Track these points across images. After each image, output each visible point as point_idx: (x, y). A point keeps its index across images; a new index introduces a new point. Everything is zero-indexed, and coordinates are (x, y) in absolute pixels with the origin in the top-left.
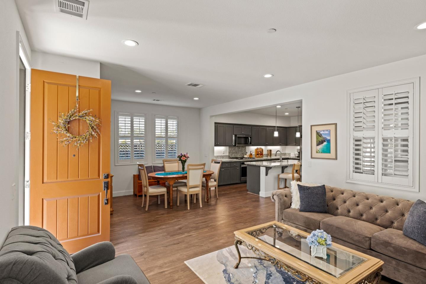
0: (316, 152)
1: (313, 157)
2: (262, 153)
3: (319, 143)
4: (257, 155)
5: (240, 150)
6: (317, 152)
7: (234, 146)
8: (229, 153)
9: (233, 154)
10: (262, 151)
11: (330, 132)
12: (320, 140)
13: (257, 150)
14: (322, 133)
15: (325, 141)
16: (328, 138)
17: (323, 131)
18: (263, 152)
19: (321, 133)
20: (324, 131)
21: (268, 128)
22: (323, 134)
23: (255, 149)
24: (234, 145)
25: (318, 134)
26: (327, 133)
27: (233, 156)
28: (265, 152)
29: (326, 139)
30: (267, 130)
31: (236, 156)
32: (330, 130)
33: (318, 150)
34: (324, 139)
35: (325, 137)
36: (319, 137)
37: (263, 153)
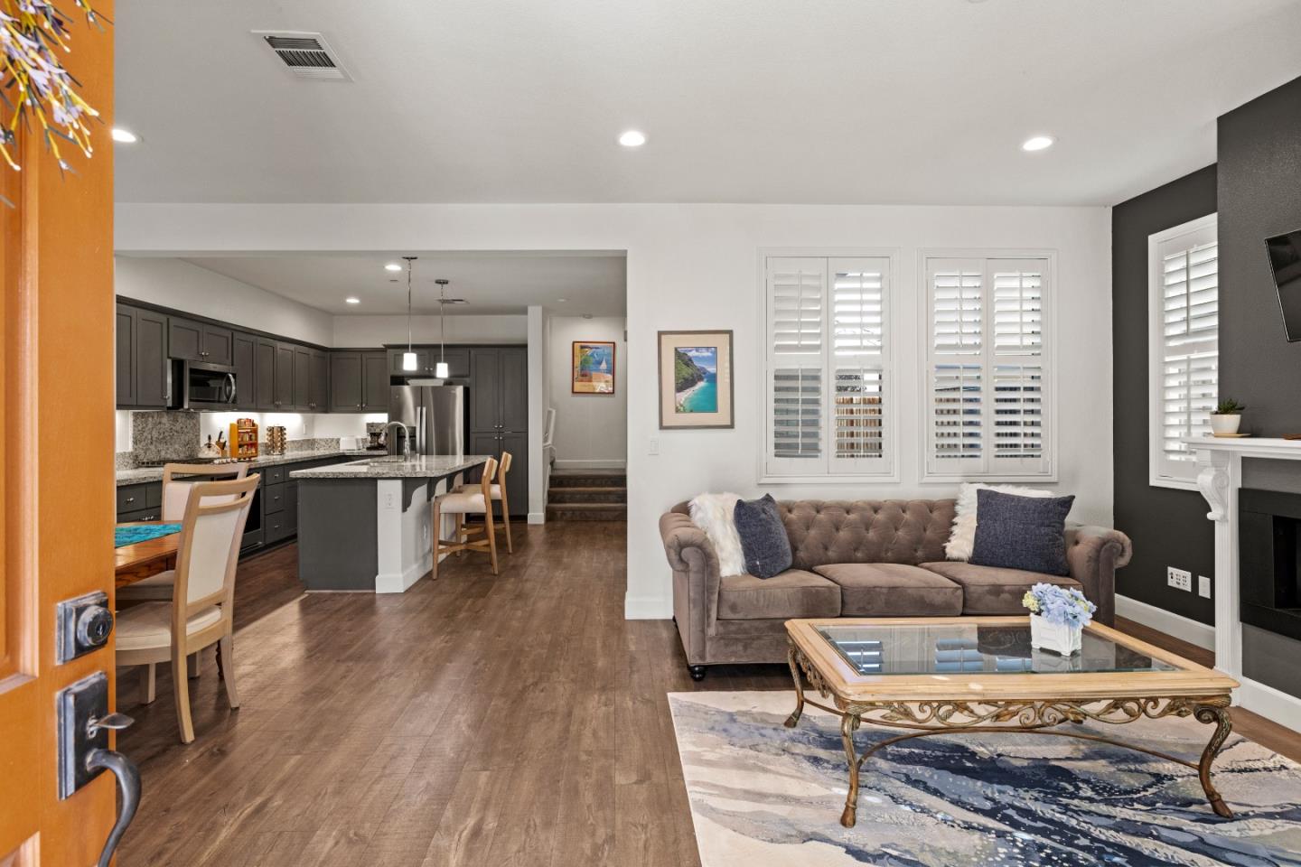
0: (674, 411)
1: (665, 424)
2: (253, 438)
3: (683, 385)
4: (240, 446)
5: (178, 428)
6: (677, 411)
7: (169, 408)
8: (135, 442)
9: (152, 447)
10: (255, 431)
11: (715, 353)
12: (686, 376)
13: (239, 427)
14: (692, 354)
15: (701, 379)
16: (711, 370)
17: (697, 351)
18: (256, 436)
19: (690, 354)
20: (697, 349)
21: (279, 345)
22: (696, 357)
23: (231, 425)
24: (170, 403)
25: (682, 358)
26: (708, 357)
27: (152, 456)
28: (263, 438)
29: (704, 373)
30: (279, 352)
31: (163, 453)
32: (716, 348)
33: (681, 405)
34: (699, 373)
35: (703, 366)
36: (684, 367)
37: (256, 439)
